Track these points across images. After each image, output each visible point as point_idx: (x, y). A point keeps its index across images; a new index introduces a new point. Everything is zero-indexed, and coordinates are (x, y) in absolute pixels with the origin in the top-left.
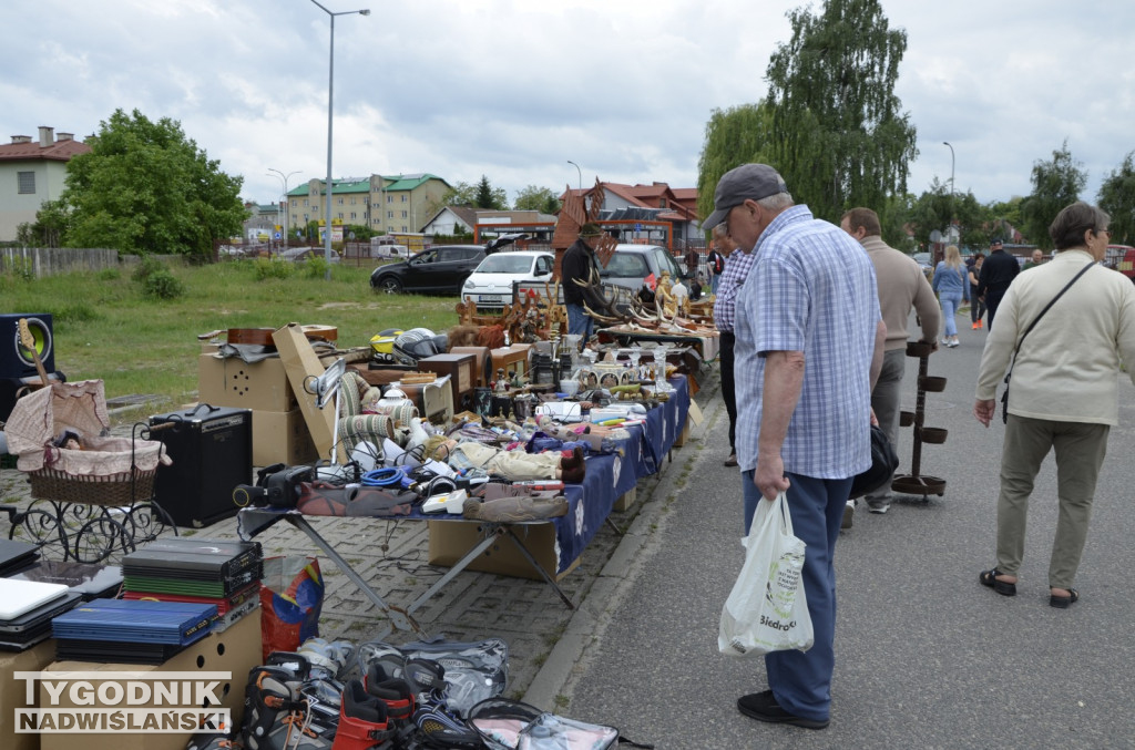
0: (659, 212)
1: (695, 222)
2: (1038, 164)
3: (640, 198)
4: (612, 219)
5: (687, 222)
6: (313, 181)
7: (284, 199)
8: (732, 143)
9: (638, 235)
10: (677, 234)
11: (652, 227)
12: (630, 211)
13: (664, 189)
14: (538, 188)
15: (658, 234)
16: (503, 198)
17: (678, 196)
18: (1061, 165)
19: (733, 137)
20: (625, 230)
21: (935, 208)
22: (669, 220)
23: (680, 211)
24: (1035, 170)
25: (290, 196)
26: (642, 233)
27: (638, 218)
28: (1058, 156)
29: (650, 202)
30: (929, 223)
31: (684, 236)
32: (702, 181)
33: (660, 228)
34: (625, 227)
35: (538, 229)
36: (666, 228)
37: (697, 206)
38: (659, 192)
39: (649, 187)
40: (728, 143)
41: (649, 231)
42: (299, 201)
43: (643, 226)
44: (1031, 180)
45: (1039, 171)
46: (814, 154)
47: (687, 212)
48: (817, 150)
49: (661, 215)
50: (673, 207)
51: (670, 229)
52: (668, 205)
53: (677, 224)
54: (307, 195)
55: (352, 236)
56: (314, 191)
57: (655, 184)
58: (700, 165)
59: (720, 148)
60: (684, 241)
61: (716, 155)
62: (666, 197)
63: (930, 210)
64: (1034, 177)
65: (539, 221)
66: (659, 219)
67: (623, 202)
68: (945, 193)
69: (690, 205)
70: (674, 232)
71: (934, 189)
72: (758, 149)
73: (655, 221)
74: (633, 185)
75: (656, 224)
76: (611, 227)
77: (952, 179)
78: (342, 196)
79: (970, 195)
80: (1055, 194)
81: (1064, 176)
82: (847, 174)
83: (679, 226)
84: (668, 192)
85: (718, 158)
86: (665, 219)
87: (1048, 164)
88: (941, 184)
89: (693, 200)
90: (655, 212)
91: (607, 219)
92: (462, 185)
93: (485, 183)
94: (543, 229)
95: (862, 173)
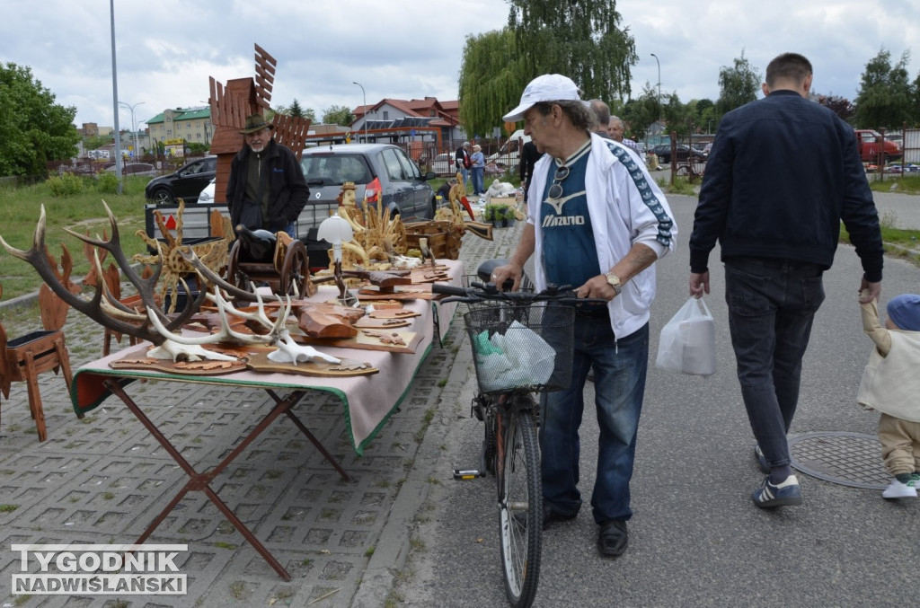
0: (429, 120)
1: (458, 127)
2: (723, 69)
3: (415, 110)
4: (393, 127)
5: (453, 127)
6: (167, 111)
7: (147, 126)
8: (484, 61)
9: (413, 139)
10: (445, 137)
11: (425, 132)
12: (407, 120)
13: (433, 102)
14: (340, 108)
15: (430, 137)
16: (313, 116)
17: (444, 107)
18: (741, 70)
19: (484, 57)
20: (404, 136)
21: (647, 106)
22: (438, 126)
23: (446, 119)
24: (721, 74)
25: (149, 124)
26: (416, 137)
27: (413, 125)
28: (738, 63)
29: (423, 112)
30: (643, 118)
31: (450, 139)
32: (462, 93)
33: (431, 132)
34: (402, 133)
35: (334, 138)
36: (436, 132)
37: (459, 113)
38: (429, 105)
39: (422, 101)
40: (480, 62)
41: (423, 135)
42: (157, 127)
43: (417, 132)
44: (719, 83)
45: (724, 74)
46: (551, 61)
47: (451, 119)
48: (554, 58)
49: (431, 122)
50: (441, 115)
51: (439, 133)
52: (437, 114)
53: (445, 129)
54: (163, 122)
55: (188, 151)
56: (168, 118)
57: (426, 98)
58: (460, 81)
59: (474, 67)
60: (450, 142)
61: (472, 72)
62: (435, 108)
63: (644, 108)
64: (721, 80)
65: (338, 132)
66: (430, 126)
67: (400, 113)
68: (654, 95)
69: (455, 113)
70: (443, 135)
71: (646, 92)
72: (504, 65)
73: (427, 127)
74: (409, 100)
75: (427, 130)
76: (392, 133)
77: (659, 84)
78: (189, 121)
79: (675, 95)
80: (738, 92)
81: (744, 78)
82: (580, 78)
83: (446, 130)
84: (437, 104)
85: (473, 74)
86: (435, 126)
87: (731, 70)
88: (651, 88)
89: (455, 110)
90: (427, 120)
91: (389, 128)
92: (280, 108)
93: (296, 105)
94: (339, 137)
95: (593, 76)
